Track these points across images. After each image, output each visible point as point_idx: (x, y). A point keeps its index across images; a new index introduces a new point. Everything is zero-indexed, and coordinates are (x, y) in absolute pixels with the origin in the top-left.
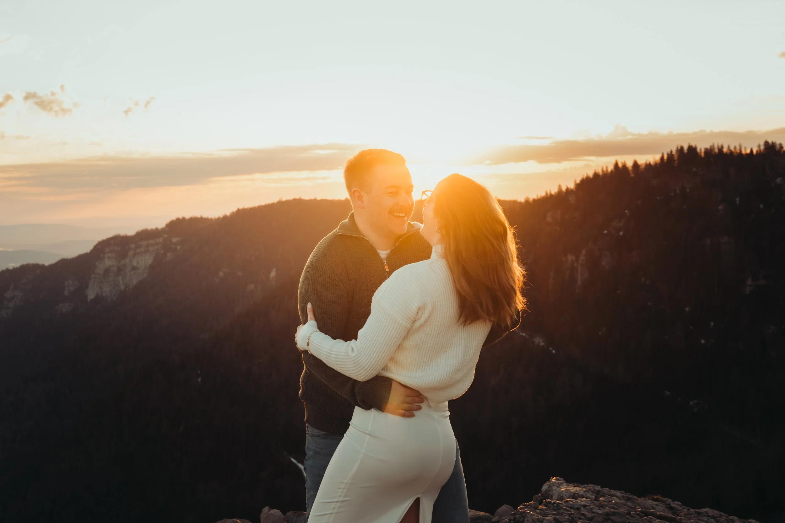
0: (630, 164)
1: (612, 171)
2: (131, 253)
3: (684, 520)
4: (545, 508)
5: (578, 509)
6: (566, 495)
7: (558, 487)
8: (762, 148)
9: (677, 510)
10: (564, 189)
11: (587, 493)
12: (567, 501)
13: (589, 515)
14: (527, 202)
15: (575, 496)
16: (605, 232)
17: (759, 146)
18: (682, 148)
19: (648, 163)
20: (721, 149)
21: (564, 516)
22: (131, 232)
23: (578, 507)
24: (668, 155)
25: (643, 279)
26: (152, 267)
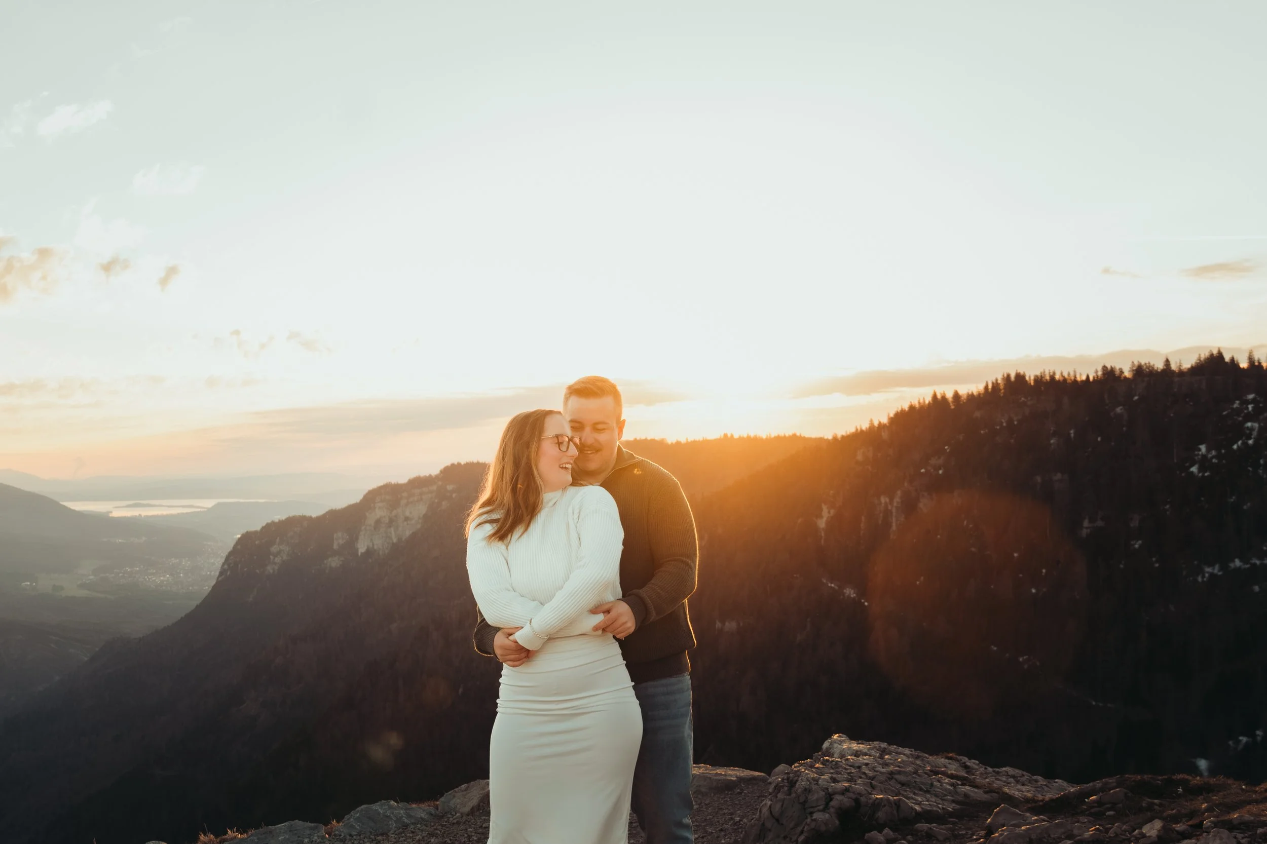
0: (950, 395)
1: (929, 403)
2: (403, 502)
3: (978, 779)
4: (821, 766)
5: (859, 767)
6: (848, 753)
7: (840, 745)
8: (1100, 373)
9: (973, 769)
10: (876, 423)
11: (870, 751)
12: (848, 759)
13: (871, 774)
14: (835, 439)
15: (857, 754)
16: (923, 470)
17: (1096, 372)
18: (1009, 376)
19: (970, 393)
20: (1052, 377)
21: (842, 775)
22: (403, 480)
23: (860, 765)
24: (993, 383)
25: (965, 523)
26: (426, 517)
